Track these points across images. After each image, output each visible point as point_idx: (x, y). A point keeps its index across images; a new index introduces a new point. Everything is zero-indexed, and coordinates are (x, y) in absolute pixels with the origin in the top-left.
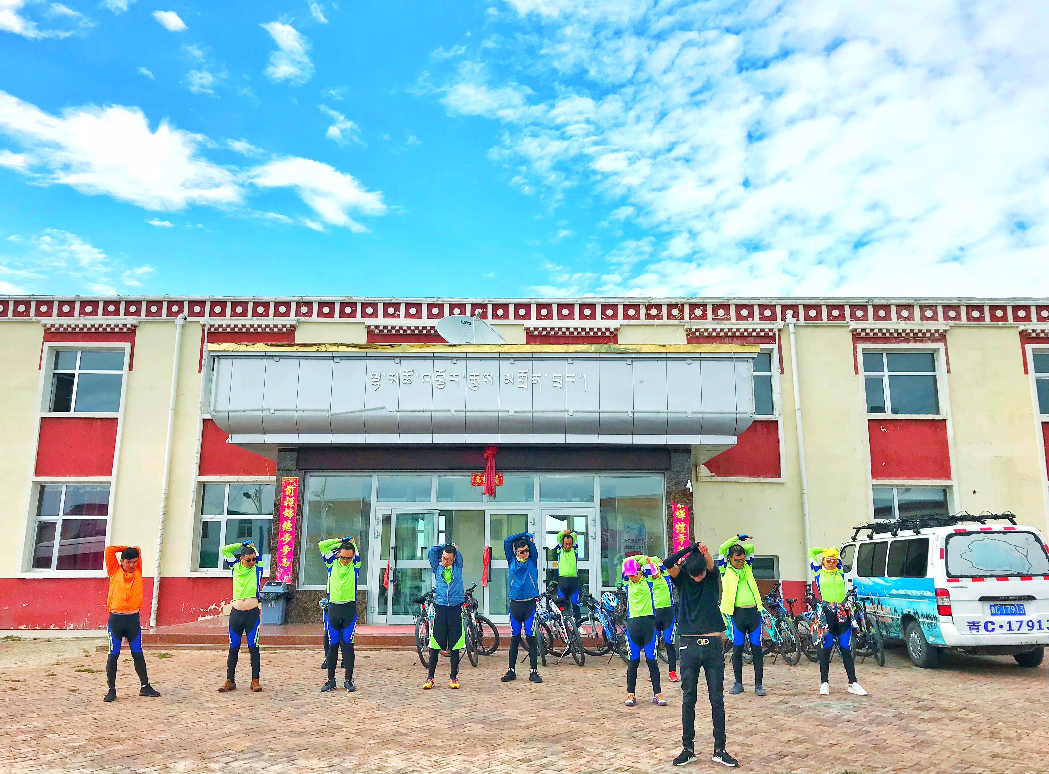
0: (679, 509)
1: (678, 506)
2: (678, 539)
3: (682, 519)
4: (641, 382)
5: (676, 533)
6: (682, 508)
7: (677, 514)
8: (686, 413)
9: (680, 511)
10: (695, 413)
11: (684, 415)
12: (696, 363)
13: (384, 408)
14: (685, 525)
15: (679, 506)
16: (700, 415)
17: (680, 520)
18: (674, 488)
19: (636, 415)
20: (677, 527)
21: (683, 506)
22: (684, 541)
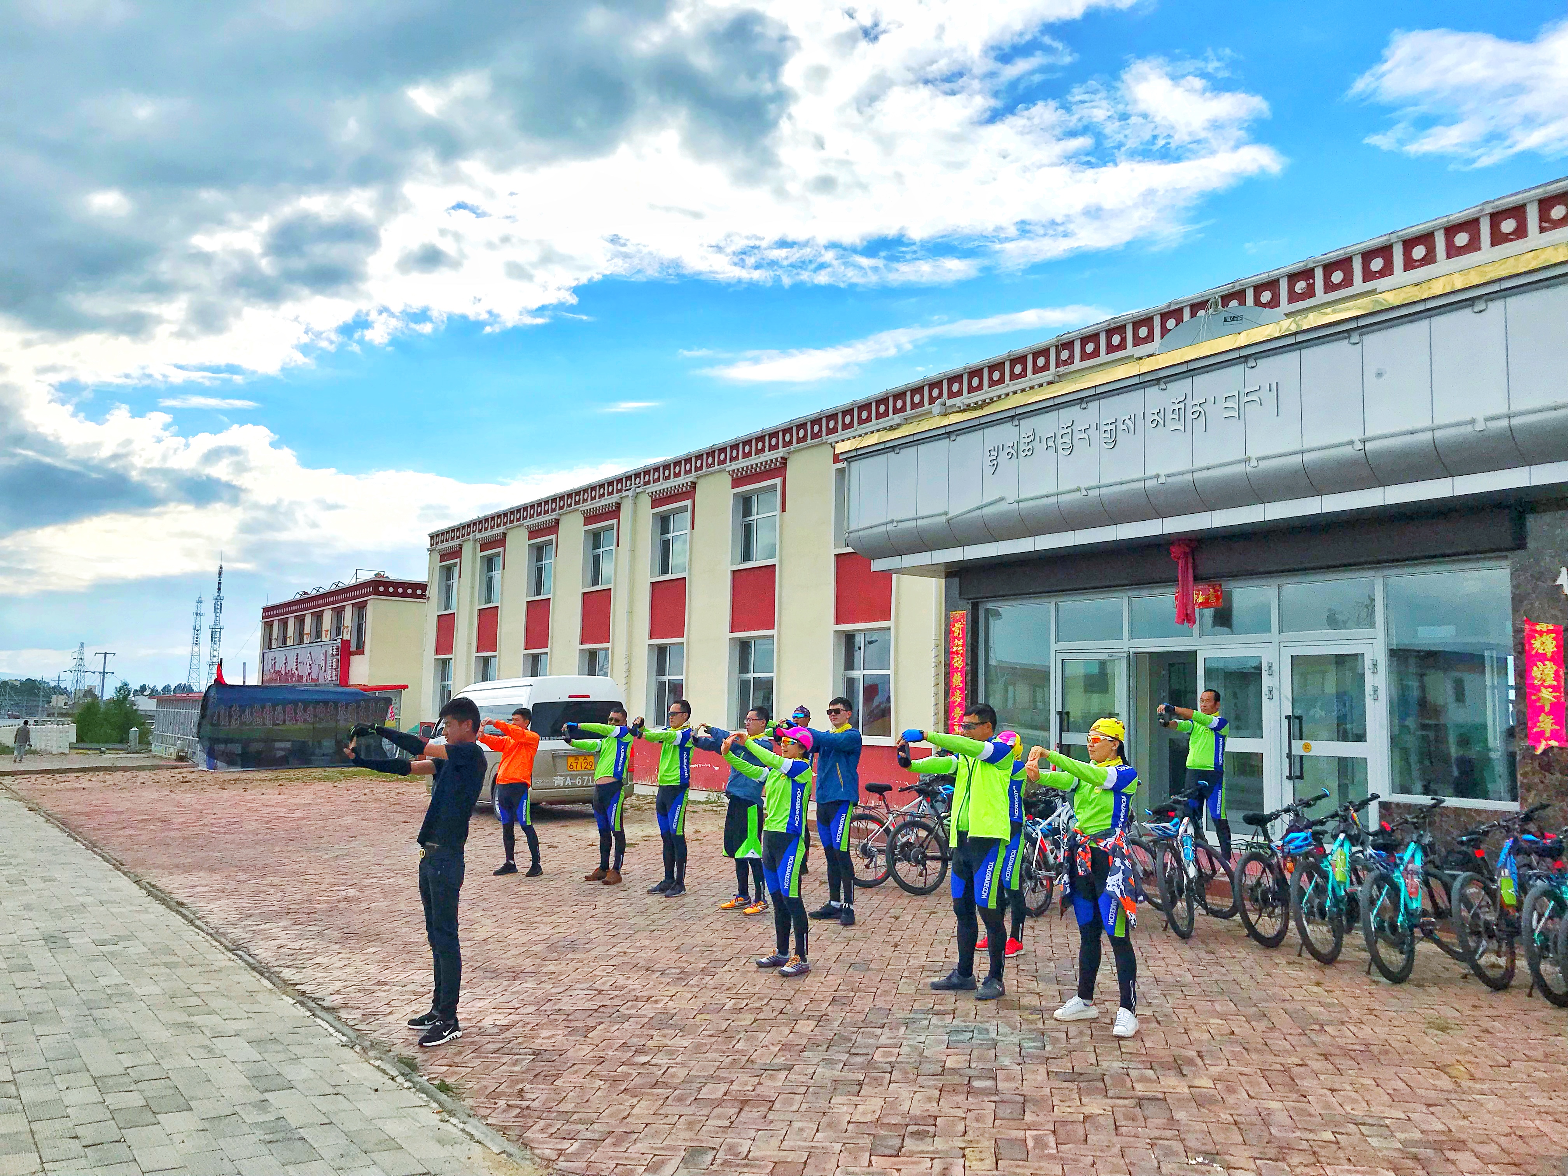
0: (1541, 633)
1: (1538, 628)
2: (1539, 699)
3: (1549, 655)
4: (1379, 375)
5: (1533, 686)
6: (1549, 632)
7: (1537, 644)
8: (1473, 422)
9: (1545, 637)
10: (1493, 419)
11: (1469, 429)
12: (1496, 308)
13: (1002, 499)
14: (1555, 668)
15: (1542, 627)
16: (1504, 423)
17: (1542, 657)
18: (1529, 587)
19: (1369, 446)
20: (1536, 672)
21: (1551, 627)
22: (1552, 705)
